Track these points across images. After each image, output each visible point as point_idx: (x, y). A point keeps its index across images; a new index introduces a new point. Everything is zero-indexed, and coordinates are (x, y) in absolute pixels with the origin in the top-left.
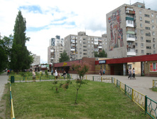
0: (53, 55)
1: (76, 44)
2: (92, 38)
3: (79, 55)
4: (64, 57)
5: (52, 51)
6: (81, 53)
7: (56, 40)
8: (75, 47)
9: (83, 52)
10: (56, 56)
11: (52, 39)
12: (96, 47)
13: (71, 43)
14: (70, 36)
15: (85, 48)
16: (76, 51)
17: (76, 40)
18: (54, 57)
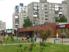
0: (17, 21)
1: (38, 10)
2: (53, 5)
4: (27, 23)
5: (17, 17)
6: (43, 19)
7: (20, 7)
8: (37, 13)
9: (45, 18)
10: (20, 22)
11: (17, 7)
12: (56, 12)
13: (34, 9)
14: (33, 3)
15: (47, 14)
16: (38, 17)
17: (38, 7)
18: (18, 23)
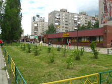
0: (36, 28)
1: (59, 19)
3: (61, 29)
6: (63, 27)
7: (37, 18)
8: (59, 22)
9: (65, 26)
10: (39, 30)
11: (34, 17)
13: (56, 18)
14: (55, 12)
15: (67, 23)
16: (59, 25)
17: (59, 15)
18: (37, 31)
